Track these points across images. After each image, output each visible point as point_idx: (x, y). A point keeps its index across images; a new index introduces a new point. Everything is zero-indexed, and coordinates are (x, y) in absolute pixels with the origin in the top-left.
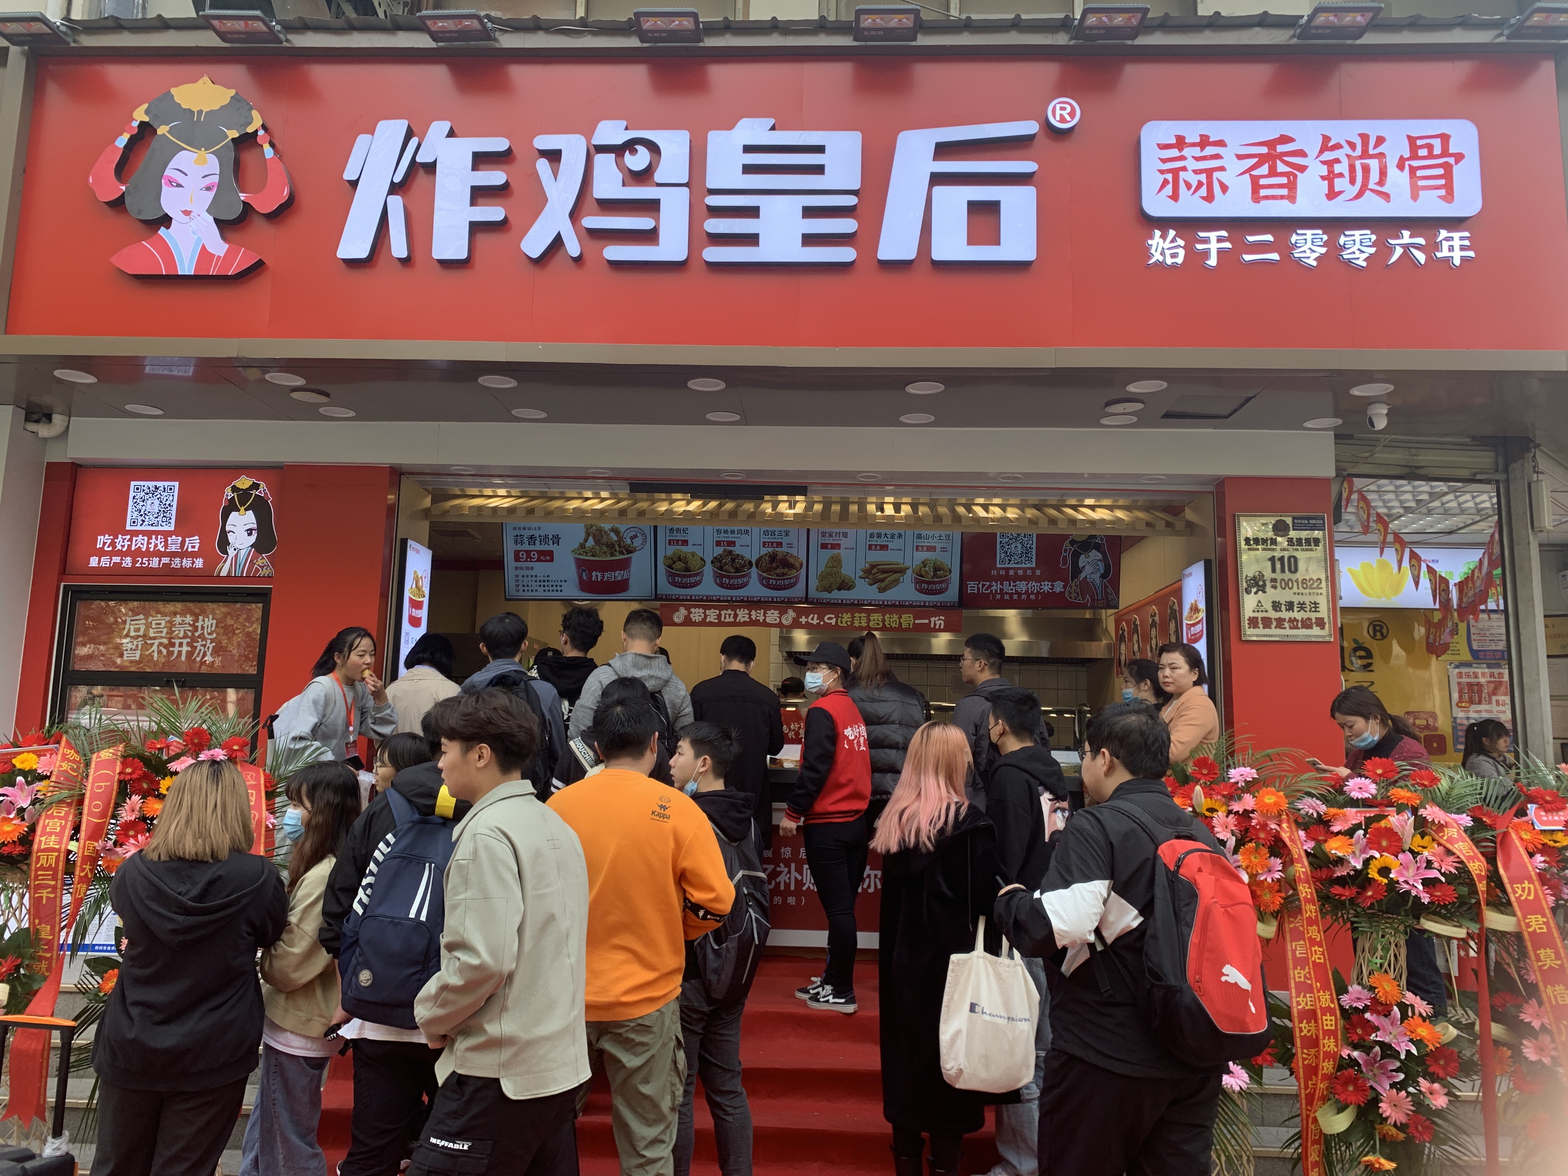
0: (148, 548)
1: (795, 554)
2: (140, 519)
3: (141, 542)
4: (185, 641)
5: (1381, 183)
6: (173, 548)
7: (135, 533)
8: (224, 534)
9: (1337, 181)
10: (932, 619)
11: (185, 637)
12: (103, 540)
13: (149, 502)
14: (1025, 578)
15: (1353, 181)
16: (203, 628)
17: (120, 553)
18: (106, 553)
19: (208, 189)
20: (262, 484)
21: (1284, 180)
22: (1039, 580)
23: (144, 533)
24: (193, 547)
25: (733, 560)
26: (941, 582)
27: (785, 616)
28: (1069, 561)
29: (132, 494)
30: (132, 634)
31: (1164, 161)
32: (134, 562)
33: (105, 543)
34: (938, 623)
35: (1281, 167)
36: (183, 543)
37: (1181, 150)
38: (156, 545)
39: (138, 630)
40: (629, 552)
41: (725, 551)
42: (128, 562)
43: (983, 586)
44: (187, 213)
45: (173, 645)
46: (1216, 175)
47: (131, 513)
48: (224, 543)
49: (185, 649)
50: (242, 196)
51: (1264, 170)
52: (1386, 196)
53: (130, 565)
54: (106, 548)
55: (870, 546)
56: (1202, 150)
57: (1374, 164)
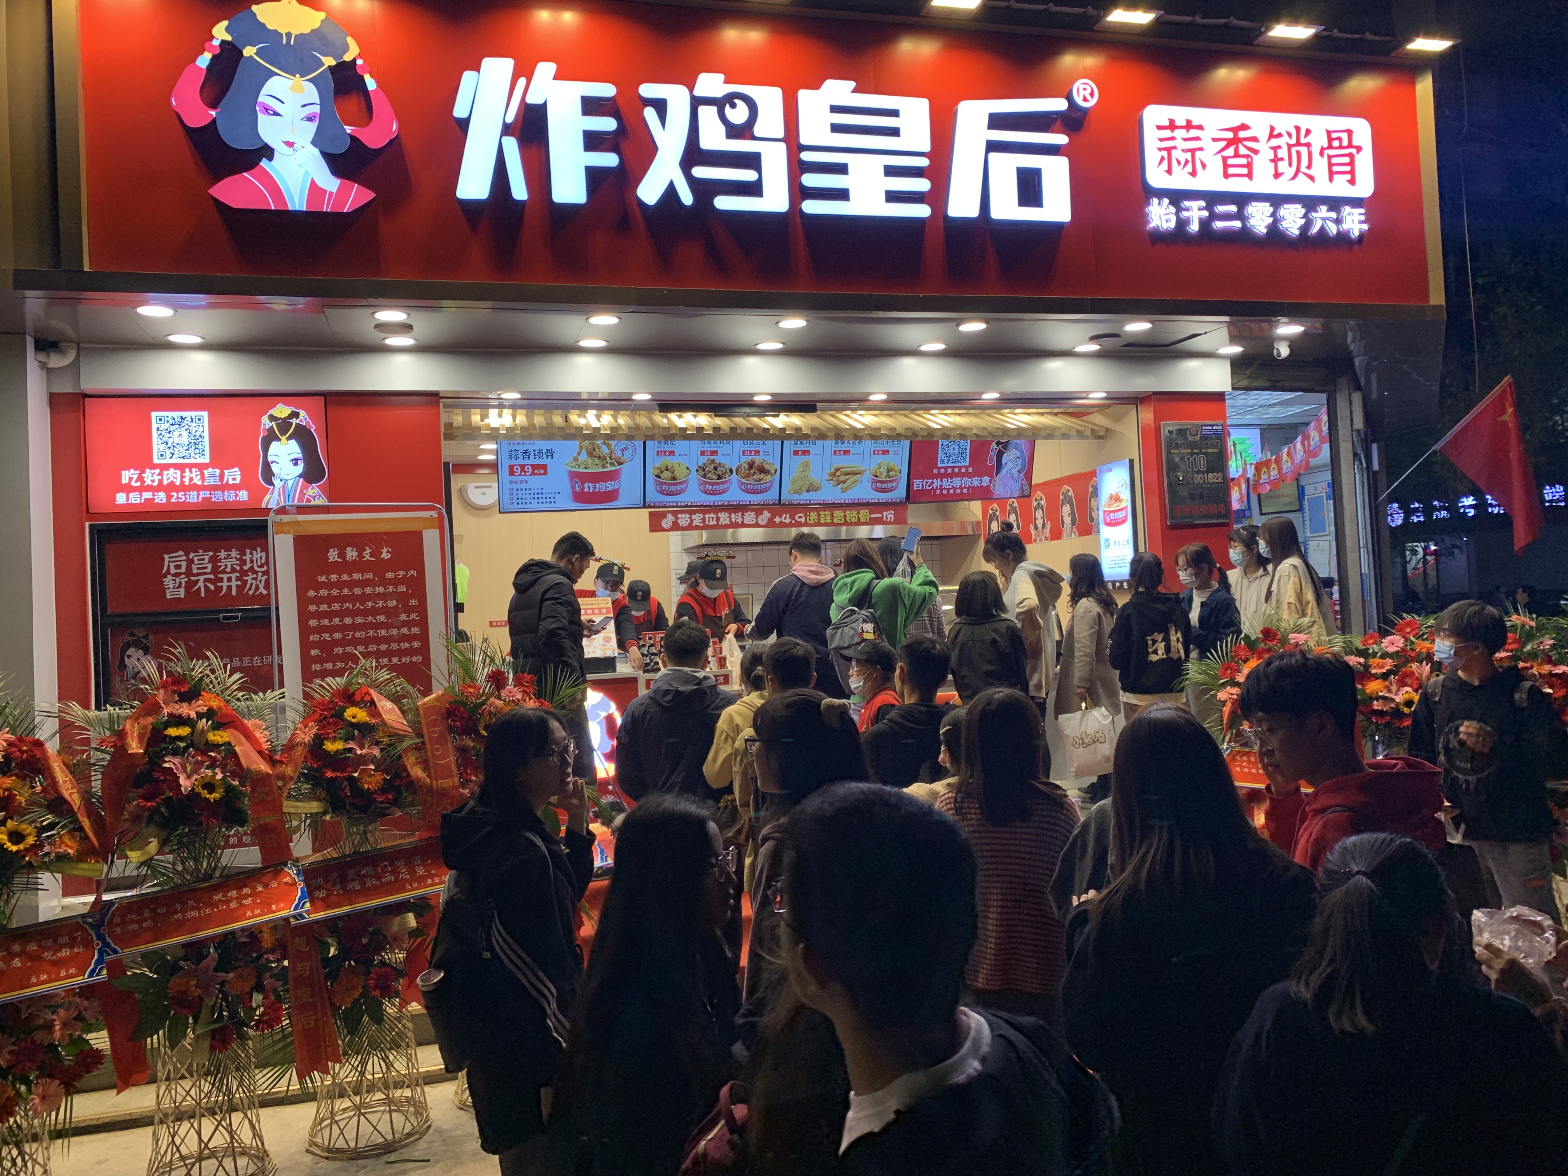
0: (182, 482)
1: (770, 461)
2: (168, 451)
3: (172, 476)
4: (234, 576)
5: (1309, 167)
6: (210, 482)
7: (164, 467)
8: (267, 466)
9: (1280, 163)
10: (885, 513)
11: (233, 570)
12: (126, 476)
13: (176, 433)
14: (960, 475)
15: (1290, 164)
16: (252, 561)
17: (150, 488)
18: (135, 489)
19: (310, 119)
20: (302, 413)
21: (1244, 161)
22: (968, 475)
23: (176, 466)
24: (234, 479)
25: (716, 468)
26: (892, 481)
27: (760, 517)
28: (995, 458)
29: (154, 426)
30: (173, 571)
31: (1161, 140)
32: (169, 497)
33: (131, 479)
34: (889, 516)
35: (1242, 151)
36: (222, 476)
37: (1172, 131)
38: (191, 479)
39: (178, 567)
40: (620, 464)
41: (708, 460)
42: (161, 497)
43: (927, 483)
44: (290, 144)
45: (221, 580)
46: (1198, 154)
47: (157, 446)
48: (268, 475)
49: (234, 583)
50: (348, 129)
51: (1230, 152)
52: (1312, 178)
53: (164, 501)
54: (133, 484)
55: (835, 451)
56: (1188, 131)
57: (1304, 150)
